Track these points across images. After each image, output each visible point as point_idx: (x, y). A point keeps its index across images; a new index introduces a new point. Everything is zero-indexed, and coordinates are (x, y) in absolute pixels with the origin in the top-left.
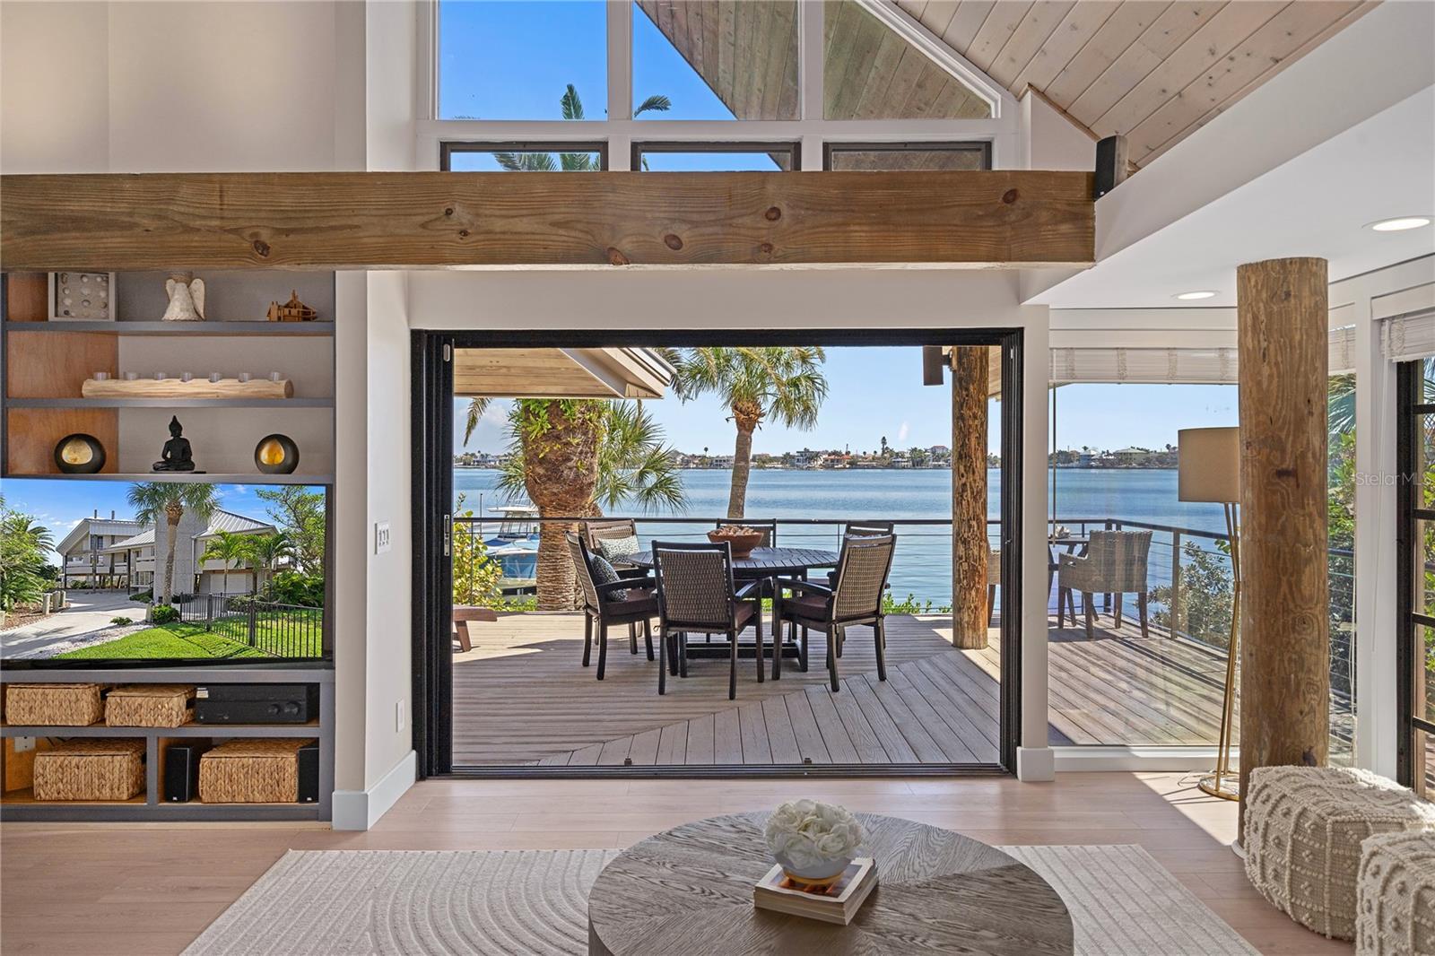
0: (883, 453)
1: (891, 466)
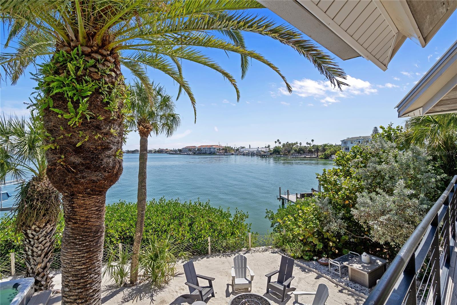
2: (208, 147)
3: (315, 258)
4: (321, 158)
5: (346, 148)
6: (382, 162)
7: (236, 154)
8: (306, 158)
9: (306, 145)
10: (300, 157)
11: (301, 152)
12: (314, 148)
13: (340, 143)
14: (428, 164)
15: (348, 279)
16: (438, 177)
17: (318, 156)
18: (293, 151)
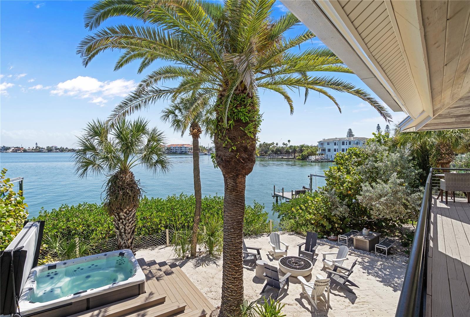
0: (36, 147)
1: (40, 151)
2: (179, 146)
3: (325, 236)
4: (299, 159)
5: (323, 149)
6: (378, 161)
7: (209, 154)
8: (283, 159)
9: (283, 146)
10: (277, 158)
11: (279, 152)
12: (291, 149)
13: (316, 144)
14: (409, 163)
15: (353, 248)
16: (416, 171)
17: (295, 157)
18: (270, 152)
